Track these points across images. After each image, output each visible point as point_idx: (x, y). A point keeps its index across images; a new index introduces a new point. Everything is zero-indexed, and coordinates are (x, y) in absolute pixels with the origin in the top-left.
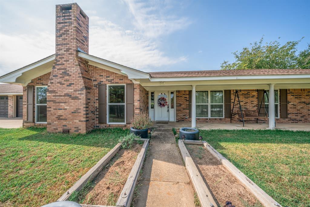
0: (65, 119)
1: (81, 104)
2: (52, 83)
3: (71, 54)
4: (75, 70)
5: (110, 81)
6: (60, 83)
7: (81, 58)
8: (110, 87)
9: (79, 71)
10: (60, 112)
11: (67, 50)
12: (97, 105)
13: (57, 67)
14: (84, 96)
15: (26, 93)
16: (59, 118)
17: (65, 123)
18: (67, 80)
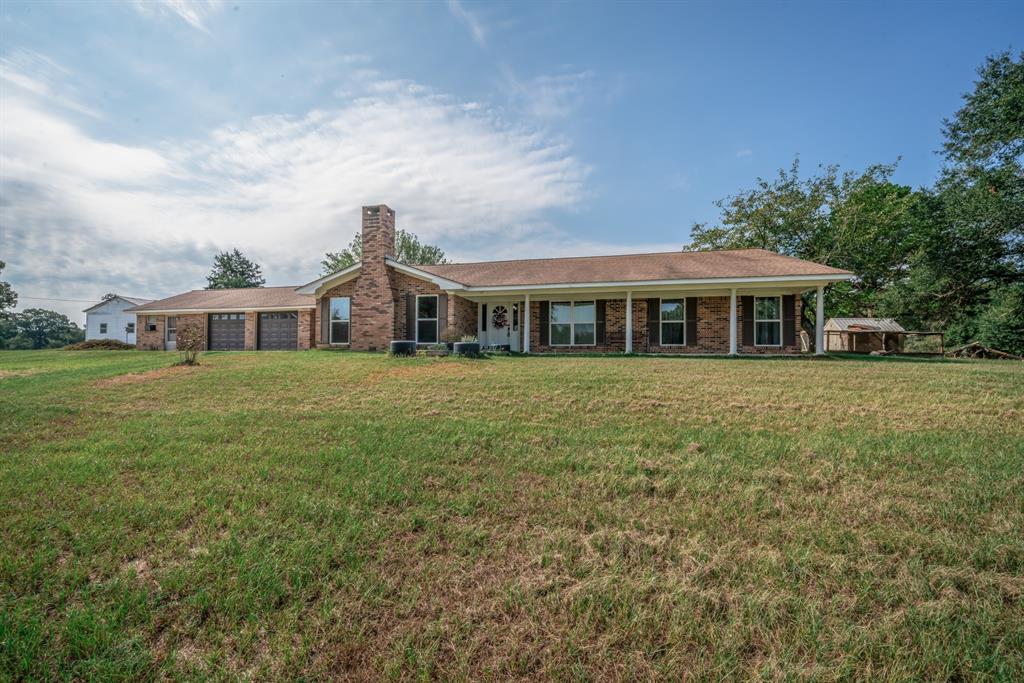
0: (372, 336)
1: (388, 318)
2: (357, 295)
3: (378, 262)
4: (383, 280)
5: (421, 292)
6: (366, 295)
7: (388, 266)
8: (420, 298)
9: (388, 281)
10: (366, 328)
11: (375, 258)
12: (404, 321)
13: (364, 277)
14: (392, 310)
15: (320, 306)
16: (365, 334)
17: (371, 339)
18: (374, 292)
